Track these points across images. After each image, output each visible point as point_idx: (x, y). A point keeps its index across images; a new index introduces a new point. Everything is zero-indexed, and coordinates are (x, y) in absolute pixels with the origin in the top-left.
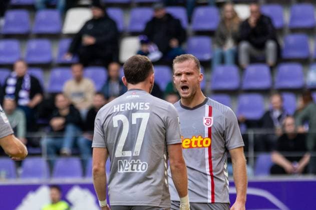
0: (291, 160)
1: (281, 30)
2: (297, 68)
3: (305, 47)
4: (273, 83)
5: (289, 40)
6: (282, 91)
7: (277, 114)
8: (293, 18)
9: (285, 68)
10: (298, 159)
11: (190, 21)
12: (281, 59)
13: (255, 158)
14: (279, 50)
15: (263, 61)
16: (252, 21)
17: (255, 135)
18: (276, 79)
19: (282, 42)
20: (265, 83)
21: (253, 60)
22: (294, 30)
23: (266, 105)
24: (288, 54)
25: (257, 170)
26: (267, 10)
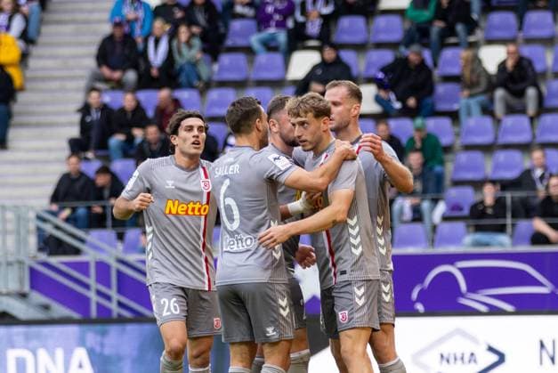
1: (544, 74)
4: (534, 136)
5: (552, 87)
7: (538, 173)
9: (548, 119)
11: (435, 65)
12: (542, 109)
13: (513, 225)
14: (540, 98)
15: (523, 111)
16: (510, 64)
17: (512, 198)
18: (537, 132)
19: (544, 89)
20: (524, 138)
21: (511, 110)
23: (526, 162)
24: (550, 103)
25: (515, 240)
26: (527, 51)
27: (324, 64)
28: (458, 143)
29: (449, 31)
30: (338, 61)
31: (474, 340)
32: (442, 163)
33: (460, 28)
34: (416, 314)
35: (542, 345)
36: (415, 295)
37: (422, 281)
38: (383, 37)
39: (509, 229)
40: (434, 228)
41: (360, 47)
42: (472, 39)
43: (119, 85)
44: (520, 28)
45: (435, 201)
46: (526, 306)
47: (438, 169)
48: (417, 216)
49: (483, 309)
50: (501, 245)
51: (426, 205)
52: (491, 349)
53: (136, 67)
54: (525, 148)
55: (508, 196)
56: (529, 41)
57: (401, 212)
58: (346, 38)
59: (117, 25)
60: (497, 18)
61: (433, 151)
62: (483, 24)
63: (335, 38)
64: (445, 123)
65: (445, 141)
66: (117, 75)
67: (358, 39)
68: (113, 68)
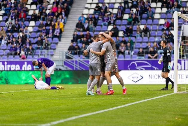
0: (152, 56)
1: (150, 30)
2: (153, 38)
3: (155, 34)
4: (149, 40)
5: (152, 32)
6: (150, 42)
7: (149, 47)
8: (153, 28)
9: (151, 38)
10: (154, 56)
12: (150, 36)
14: (150, 34)
15: (147, 36)
16: (145, 28)
18: (149, 39)
19: (150, 33)
20: (147, 41)
21: (145, 36)
22: (153, 30)
23: (147, 45)
24: (151, 35)
25: (145, 58)
26: (148, 26)
27: (114, 28)
28: (136, 41)
29: (135, 23)
30: (116, 28)
31: (138, 74)
32: (133, 45)
33: (137, 22)
34: (128, 70)
35: (149, 76)
36: (128, 67)
37: (129, 64)
38: (124, 24)
39: (144, 56)
40: (132, 56)
41: (120, 25)
42: (139, 24)
43: (79, 31)
44: (147, 22)
45: (132, 51)
46: (147, 69)
47: (132, 46)
48: (129, 53)
49: (140, 69)
50: (143, 59)
51: (130, 52)
52: (141, 76)
53: (82, 28)
54: (147, 42)
55: (144, 50)
56: (148, 24)
57: (126, 53)
58: (118, 24)
59: (79, 21)
60: (143, 21)
61: (132, 43)
62: (140, 21)
63: (116, 23)
64: (134, 38)
65: (134, 41)
66: (79, 29)
67: (119, 24)
68: (79, 28)
